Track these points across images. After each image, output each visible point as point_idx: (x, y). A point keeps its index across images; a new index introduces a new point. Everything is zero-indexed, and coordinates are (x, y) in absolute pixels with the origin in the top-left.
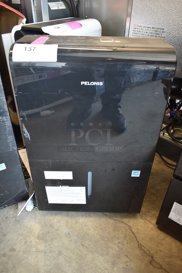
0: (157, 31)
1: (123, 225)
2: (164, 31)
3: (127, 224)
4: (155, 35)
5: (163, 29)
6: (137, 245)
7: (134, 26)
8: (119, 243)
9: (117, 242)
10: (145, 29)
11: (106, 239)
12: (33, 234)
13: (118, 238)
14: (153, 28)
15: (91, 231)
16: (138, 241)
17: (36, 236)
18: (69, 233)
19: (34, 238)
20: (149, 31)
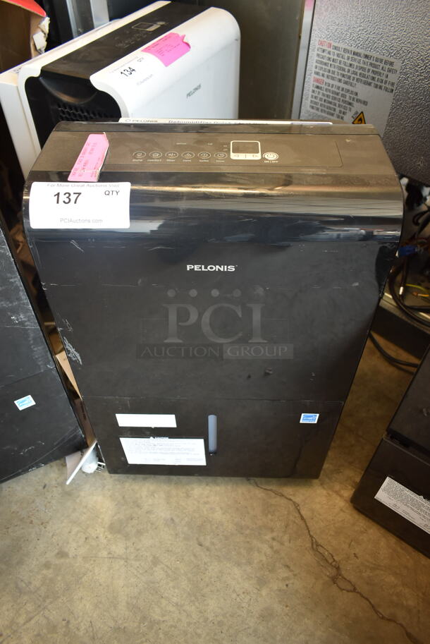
0: (375, 66)
1: (283, 501)
2: (394, 67)
3: (290, 500)
4: (371, 74)
5: (392, 64)
6: (309, 545)
7: (321, 43)
8: (273, 539)
9: (268, 537)
10: (346, 55)
11: (248, 532)
12: (100, 520)
13: (272, 530)
14: (366, 56)
15: (218, 515)
16: (311, 536)
17: (107, 526)
18: (172, 519)
19: (103, 529)
20: (355, 64)
